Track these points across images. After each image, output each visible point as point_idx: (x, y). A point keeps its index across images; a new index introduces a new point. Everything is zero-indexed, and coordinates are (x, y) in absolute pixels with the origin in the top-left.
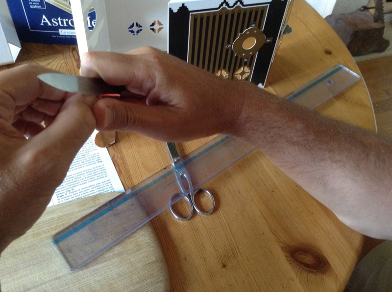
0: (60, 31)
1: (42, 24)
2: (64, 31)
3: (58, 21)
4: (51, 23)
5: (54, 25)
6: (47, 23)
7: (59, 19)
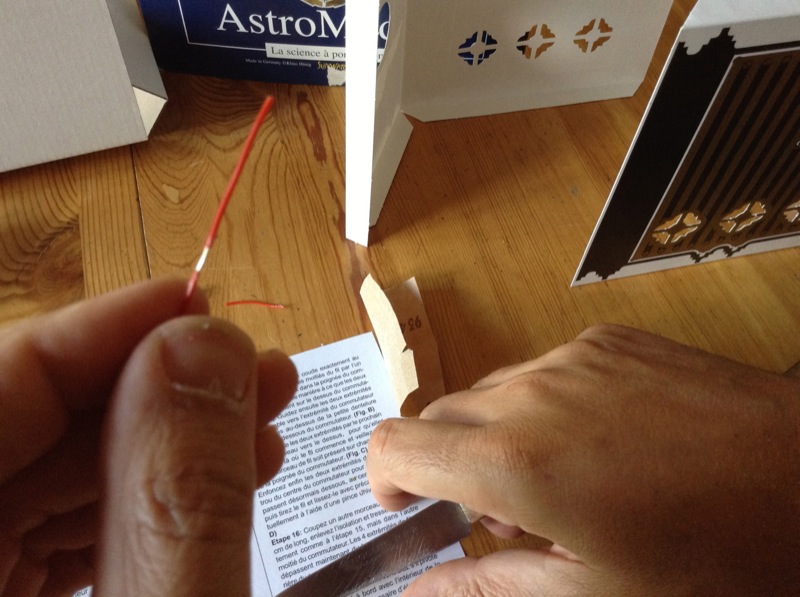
0: (268, 46)
1: (221, 28)
2: (278, 47)
3: (265, 22)
4: (247, 24)
5: (253, 31)
6: (235, 26)
7: (270, 16)
